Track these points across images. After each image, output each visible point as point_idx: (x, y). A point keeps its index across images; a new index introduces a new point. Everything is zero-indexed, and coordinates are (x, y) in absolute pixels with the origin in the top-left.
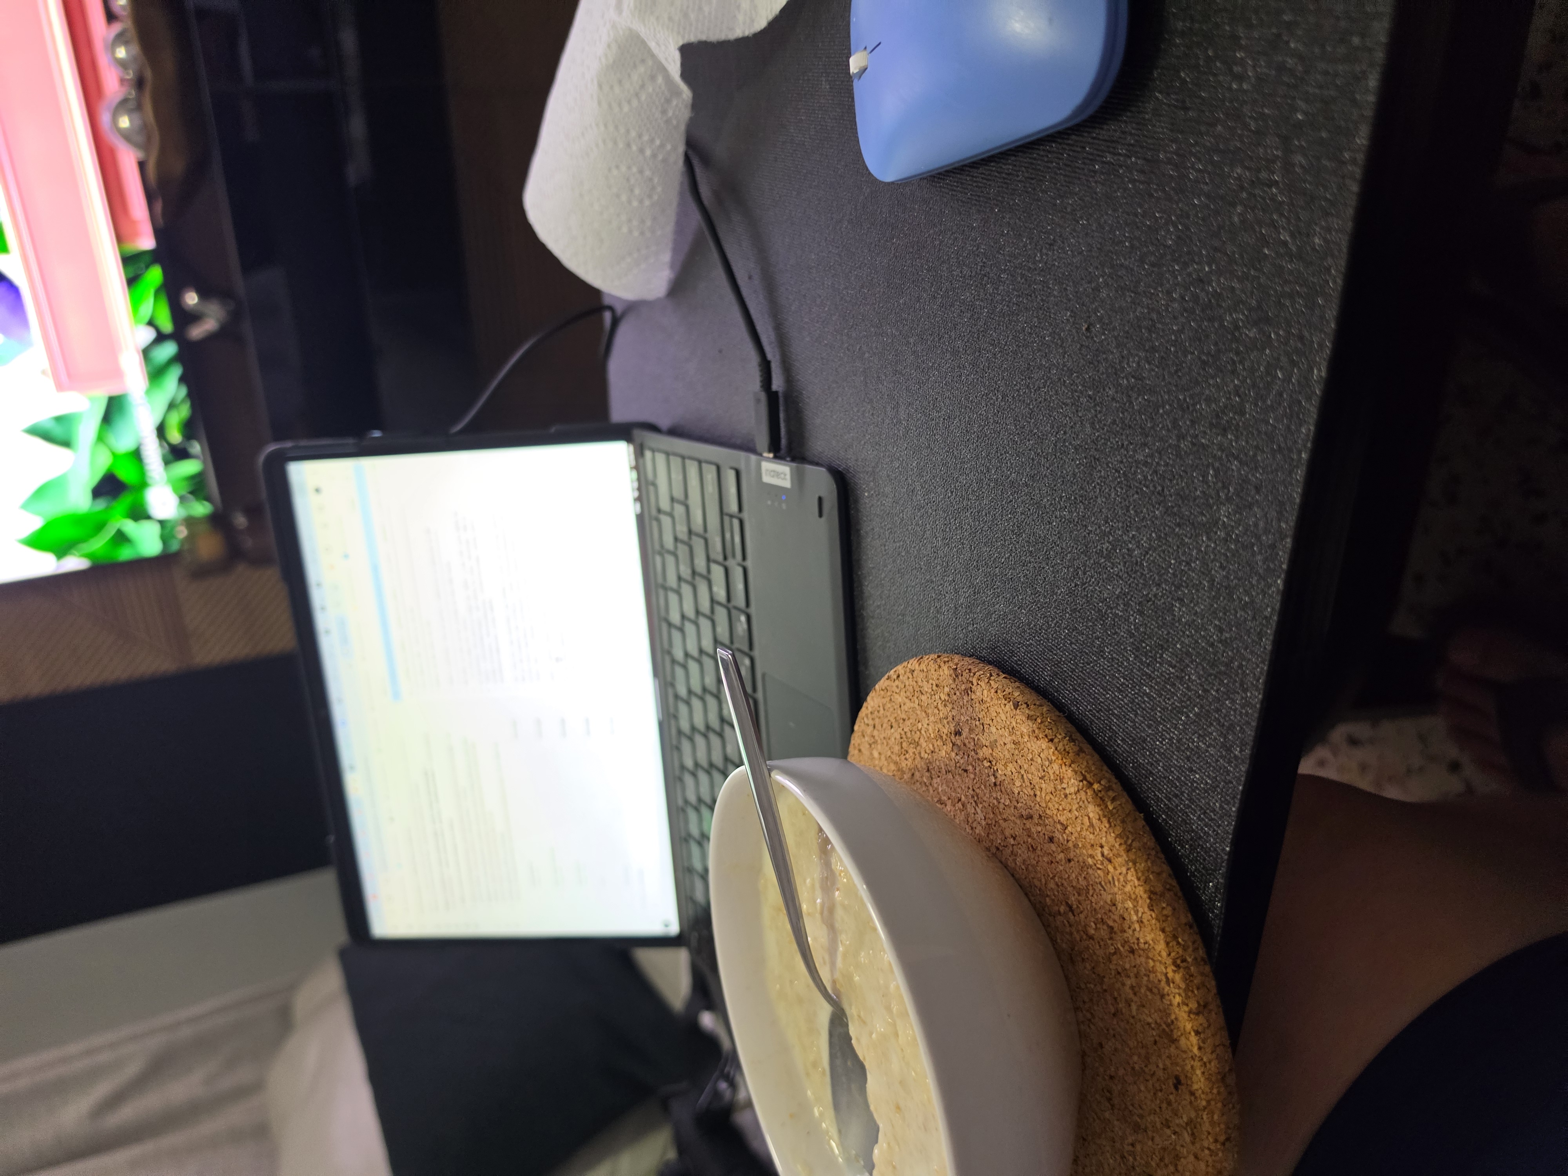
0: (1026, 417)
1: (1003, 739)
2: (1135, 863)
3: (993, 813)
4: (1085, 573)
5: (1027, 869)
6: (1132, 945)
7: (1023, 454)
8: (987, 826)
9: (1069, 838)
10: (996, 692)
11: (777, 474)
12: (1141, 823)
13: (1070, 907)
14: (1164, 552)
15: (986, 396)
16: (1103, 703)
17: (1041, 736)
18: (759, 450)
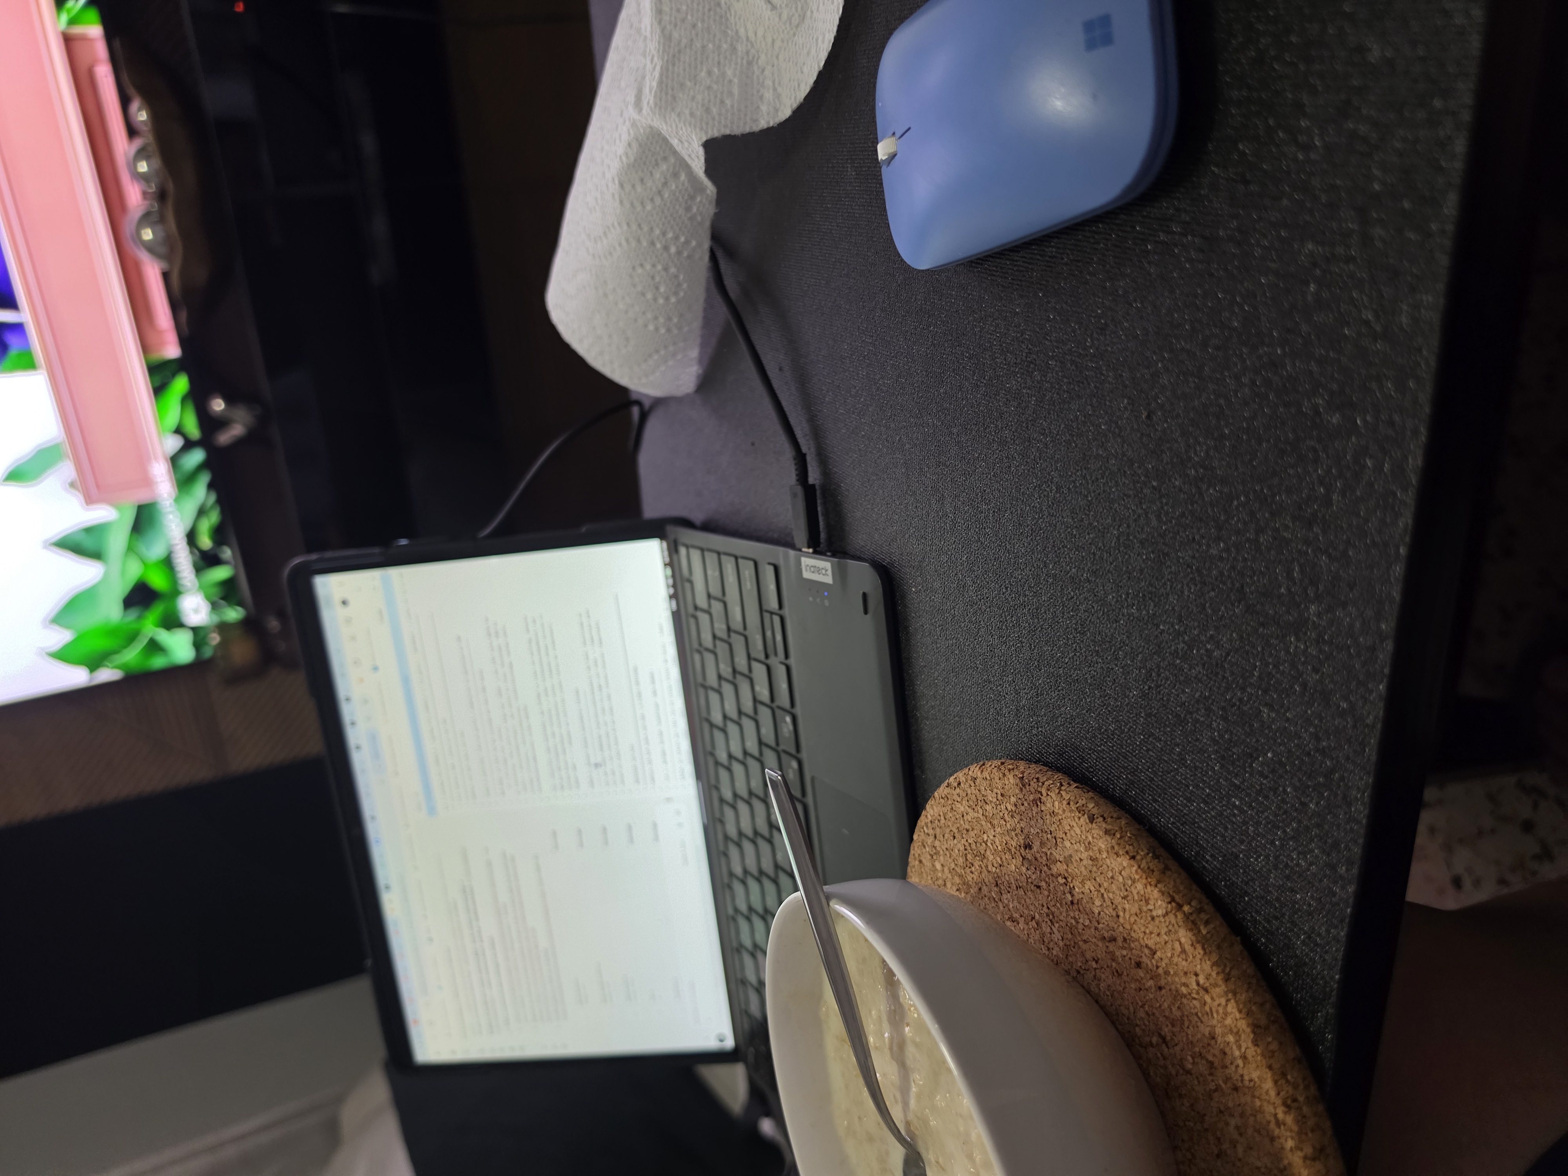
0: (1084, 509)
1: (1079, 854)
2: (1235, 994)
3: (1072, 933)
4: (1159, 675)
5: (1112, 995)
6: (1236, 1082)
7: (1083, 548)
8: (1065, 947)
9: (1159, 964)
10: (1069, 804)
11: (818, 570)
12: (1238, 948)
13: (1164, 1039)
14: (1247, 654)
15: (1039, 488)
16: (1187, 815)
17: (1121, 853)
18: (798, 545)
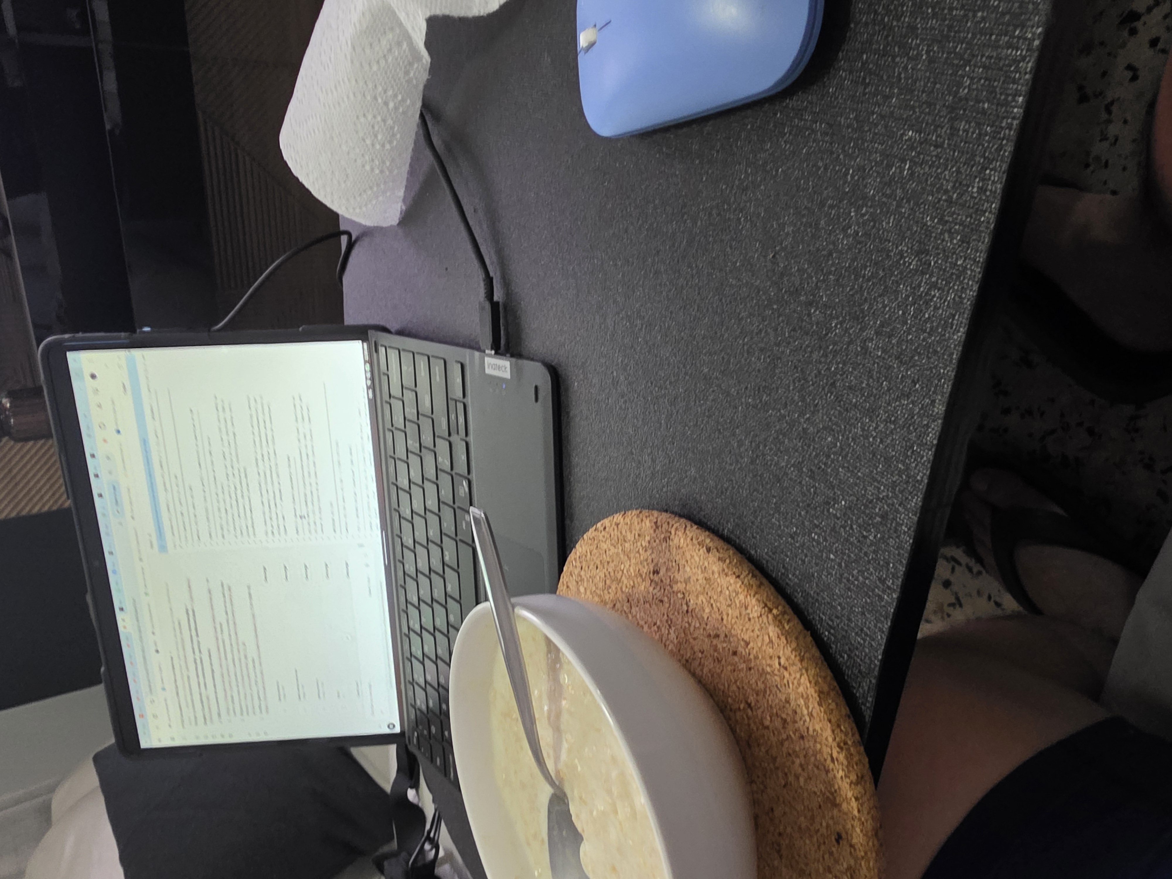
1: (696, 576)
2: (807, 670)
3: (685, 634)
4: (765, 447)
5: (712, 676)
6: (803, 733)
8: (679, 644)
9: (751, 652)
10: (692, 539)
11: (499, 368)
13: (749, 705)
15: (684, 308)
16: (777, 547)
17: (730, 573)
18: (482, 348)
